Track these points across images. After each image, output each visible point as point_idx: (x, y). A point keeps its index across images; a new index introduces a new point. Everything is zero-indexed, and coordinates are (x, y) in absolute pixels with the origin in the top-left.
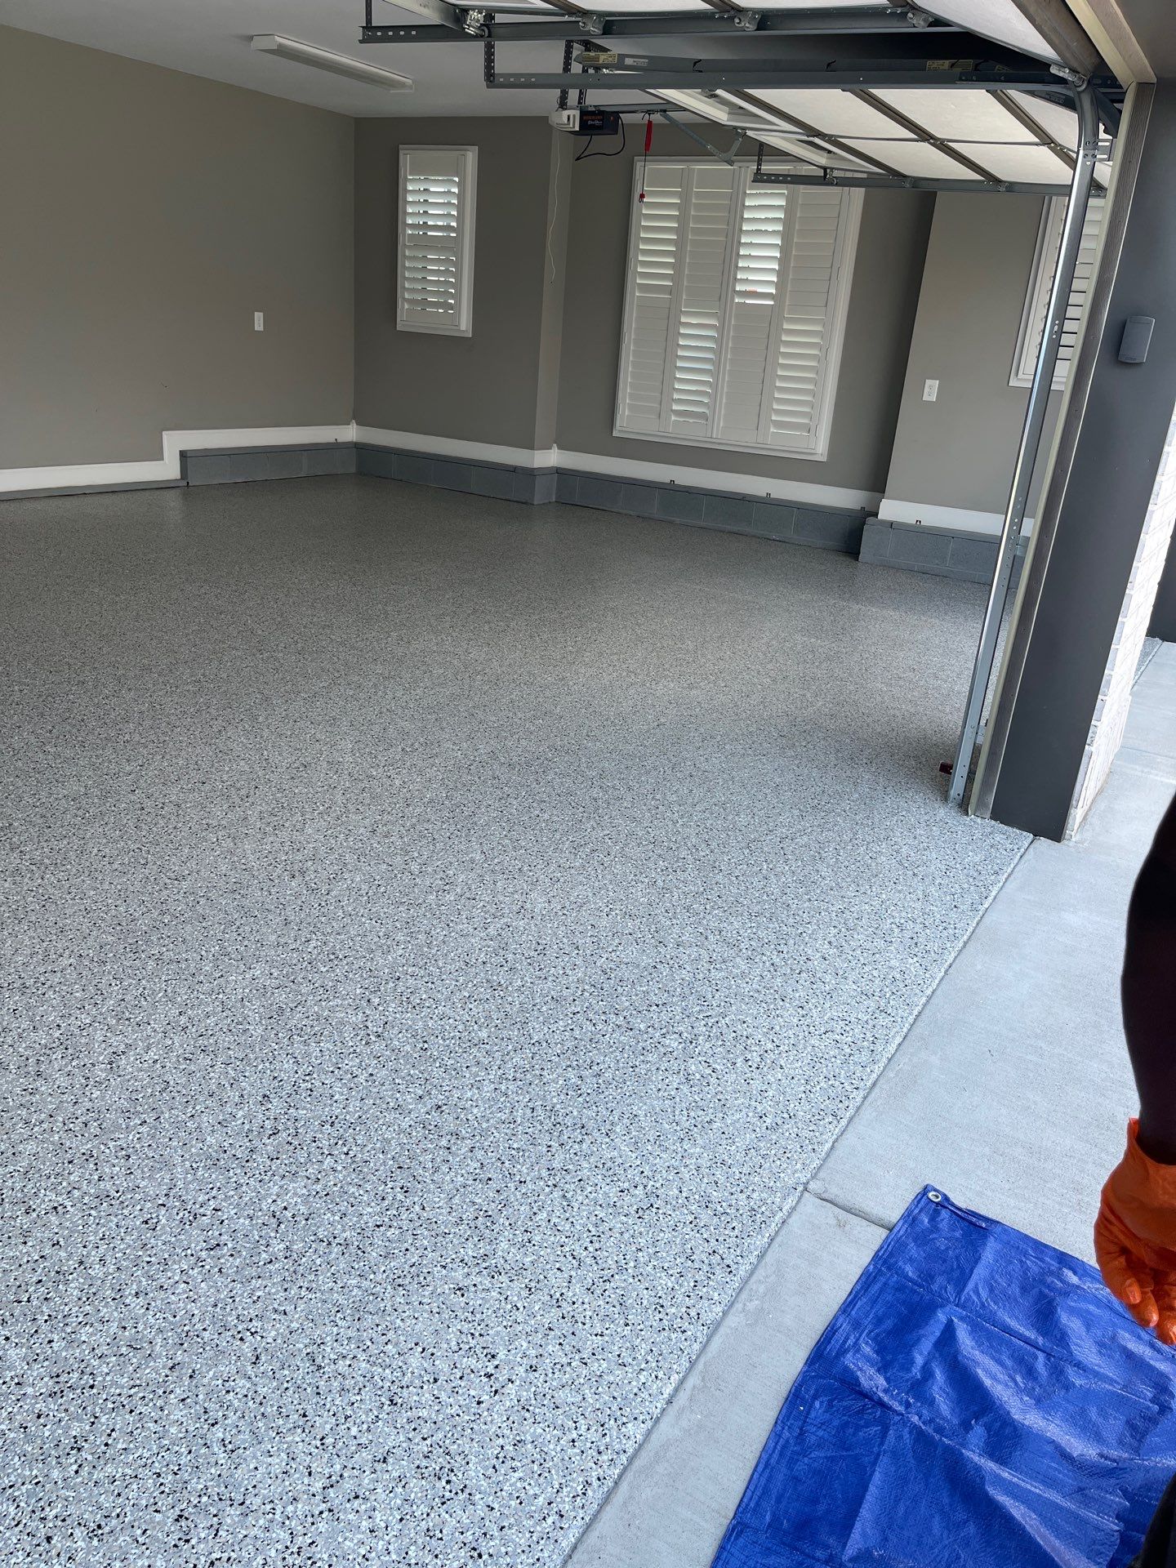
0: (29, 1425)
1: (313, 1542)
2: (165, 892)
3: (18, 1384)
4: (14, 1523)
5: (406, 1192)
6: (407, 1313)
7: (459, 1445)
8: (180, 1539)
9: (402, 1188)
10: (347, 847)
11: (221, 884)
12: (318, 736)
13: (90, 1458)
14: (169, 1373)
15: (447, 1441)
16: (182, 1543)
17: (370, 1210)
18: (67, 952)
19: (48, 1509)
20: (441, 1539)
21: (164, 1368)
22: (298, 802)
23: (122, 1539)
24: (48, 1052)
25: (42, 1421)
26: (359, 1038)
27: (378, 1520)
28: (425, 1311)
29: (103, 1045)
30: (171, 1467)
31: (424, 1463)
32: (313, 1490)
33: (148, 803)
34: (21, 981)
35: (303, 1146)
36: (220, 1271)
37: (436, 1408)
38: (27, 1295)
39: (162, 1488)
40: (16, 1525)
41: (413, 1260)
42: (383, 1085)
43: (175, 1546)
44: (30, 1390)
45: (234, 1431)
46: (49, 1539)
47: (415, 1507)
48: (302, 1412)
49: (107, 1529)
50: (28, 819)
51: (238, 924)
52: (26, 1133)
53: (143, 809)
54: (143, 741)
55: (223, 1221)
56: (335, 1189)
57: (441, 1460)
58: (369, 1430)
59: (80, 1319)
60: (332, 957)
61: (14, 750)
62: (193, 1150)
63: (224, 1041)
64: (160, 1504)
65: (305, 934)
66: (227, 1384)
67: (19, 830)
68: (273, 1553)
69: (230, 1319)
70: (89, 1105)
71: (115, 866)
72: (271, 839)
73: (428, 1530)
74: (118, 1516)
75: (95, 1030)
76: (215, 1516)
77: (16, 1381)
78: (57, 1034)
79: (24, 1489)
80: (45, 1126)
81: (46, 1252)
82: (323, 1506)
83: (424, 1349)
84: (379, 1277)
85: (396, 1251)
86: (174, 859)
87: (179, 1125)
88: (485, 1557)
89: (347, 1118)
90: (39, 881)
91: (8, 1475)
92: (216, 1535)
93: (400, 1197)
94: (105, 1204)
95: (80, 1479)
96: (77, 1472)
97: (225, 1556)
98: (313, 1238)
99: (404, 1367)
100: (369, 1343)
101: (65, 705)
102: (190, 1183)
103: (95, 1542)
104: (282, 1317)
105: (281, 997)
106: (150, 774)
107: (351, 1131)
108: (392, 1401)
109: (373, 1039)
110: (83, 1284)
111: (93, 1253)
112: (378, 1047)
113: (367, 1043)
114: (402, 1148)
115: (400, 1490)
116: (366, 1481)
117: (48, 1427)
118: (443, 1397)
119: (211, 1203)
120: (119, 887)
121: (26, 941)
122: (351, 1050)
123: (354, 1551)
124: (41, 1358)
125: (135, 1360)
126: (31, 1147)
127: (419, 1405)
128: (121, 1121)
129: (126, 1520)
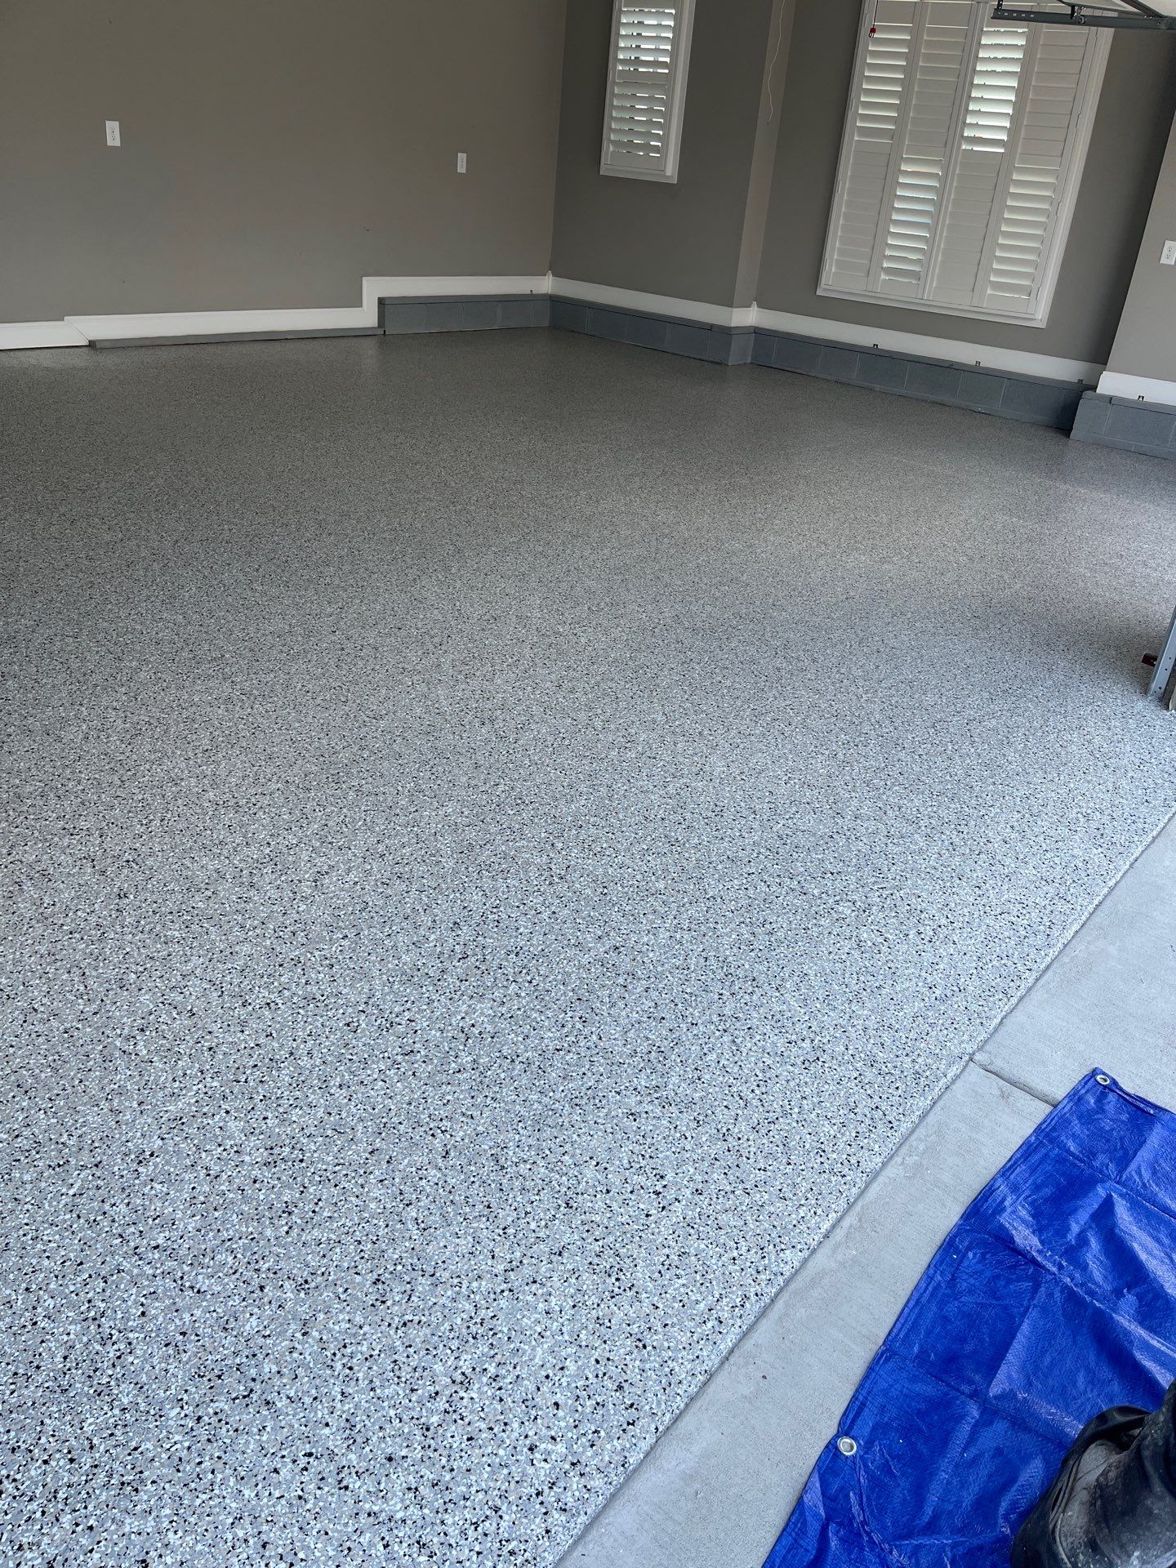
0: (246, 1188)
1: (495, 1316)
2: (364, 729)
3: (236, 1152)
4: (231, 1271)
5: (584, 1022)
6: (583, 1130)
7: (628, 1249)
8: (377, 1300)
9: (580, 1018)
10: (534, 700)
11: (416, 725)
12: (508, 591)
13: (299, 1221)
14: (369, 1156)
15: (618, 1245)
16: (378, 1303)
17: (551, 1035)
18: (275, 778)
19: (262, 1262)
20: (610, 1327)
21: (364, 1151)
22: (488, 653)
23: (325, 1294)
24: (260, 866)
25: (257, 1185)
26: (543, 878)
27: (553, 1304)
28: (601, 1130)
29: (309, 865)
30: (370, 1236)
31: (596, 1260)
32: (495, 1271)
33: (349, 645)
34: (235, 801)
35: (490, 971)
36: (414, 1074)
37: (608, 1215)
38: (245, 1076)
39: (362, 1254)
40: (234, 1273)
41: (590, 1084)
42: (565, 922)
43: (373, 1305)
44: (247, 1159)
45: (426, 1212)
46: (262, 1288)
47: (586, 1297)
48: (487, 1204)
49: (313, 1285)
50: (238, 652)
51: (431, 763)
52: (242, 935)
53: (343, 649)
54: (343, 584)
55: (416, 1031)
56: (519, 1012)
57: (611, 1260)
58: (546, 1226)
59: (291, 1102)
60: (519, 802)
61: (224, 586)
62: (390, 965)
63: (419, 870)
64: (360, 1267)
65: (494, 778)
66: (420, 1172)
67: (230, 662)
68: (459, 1321)
69: (422, 1117)
70: (296, 917)
71: (318, 701)
72: (463, 686)
73: (598, 1318)
74: (323, 1274)
75: (301, 850)
76: (409, 1283)
77: (235, 1149)
78: (267, 851)
79: (241, 1242)
80: (258, 931)
81: (261, 1041)
82: (504, 1286)
83: (598, 1163)
84: (558, 1095)
85: (574, 1074)
86: (372, 699)
87: (376, 942)
88: (649, 1348)
89: (531, 949)
90: (249, 710)
91: (227, 1230)
92: (409, 1299)
93: (579, 1026)
94: (312, 1005)
95: (290, 1239)
96: (287, 1233)
97: (416, 1319)
98: (498, 1054)
99: (580, 1177)
100: (548, 1152)
101: (270, 546)
102: (387, 994)
103: (302, 1294)
104: (469, 1121)
105: (471, 835)
106: (350, 617)
107: (535, 961)
108: (567, 1204)
109: (557, 880)
110: (293, 1072)
111: (302, 1046)
112: (562, 888)
113: (550, 884)
114: (581, 982)
115: (574, 1281)
116: (543, 1269)
117: (263, 1191)
118: (615, 1206)
119: (406, 1013)
120: (322, 721)
121: (239, 765)
122: (536, 888)
123: (531, 1328)
124: (257, 1131)
125: (339, 1142)
126: (246, 949)
127: (592, 1211)
128: (325, 934)
129: (330, 1278)
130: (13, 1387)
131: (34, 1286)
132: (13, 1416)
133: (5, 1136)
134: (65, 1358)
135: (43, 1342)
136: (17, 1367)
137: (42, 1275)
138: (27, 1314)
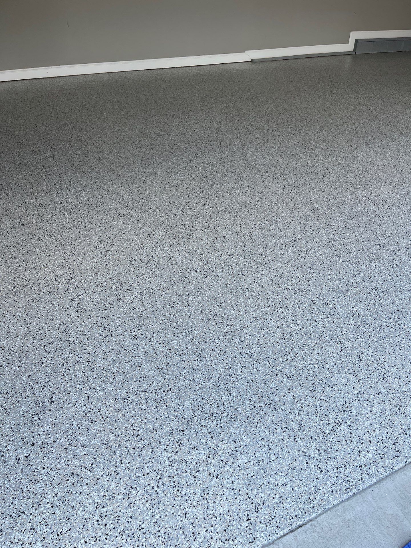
0: (275, 344)
1: (352, 407)
2: (329, 202)
3: (273, 332)
4: (268, 367)
5: (399, 319)
6: (393, 355)
7: (405, 400)
8: (313, 389)
9: (398, 317)
10: (396, 198)
11: (348, 203)
12: (391, 155)
13: (290, 358)
14: (315, 344)
15: (401, 398)
16: (313, 391)
17: (386, 320)
18: (297, 215)
19: (277, 367)
20: (394, 424)
21: (314, 342)
22: (380, 179)
23: (296, 383)
24: (289, 244)
25: (278, 344)
26: (390, 265)
27: (373, 409)
28: (400, 357)
29: (305, 246)
30: (313, 370)
31: (392, 400)
32: (354, 393)
33: (327, 171)
34: (283, 221)
35: (365, 294)
36: (333, 322)
37: (399, 387)
38: (277, 310)
39: (309, 374)
40: (269, 368)
41: (398, 341)
42: (396, 282)
43: (311, 391)
44: (276, 335)
45: (332, 367)
46: (277, 375)
47: (386, 411)
48: (354, 370)
49: (292, 379)
50: (289, 171)
51: (352, 217)
52: (281, 266)
53: (325, 173)
54: (328, 149)
55: (336, 308)
56: (374, 310)
57: (397, 402)
58: (374, 384)
59: (291, 321)
60: (384, 235)
61: (287, 147)
62: (329, 284)
63: (343, 254)
64: (308, 378)
65: (375, 225)
66: (332, 354)
67: (286, 174)
68: (339, 404)
69: (335, 336)
70: (299, 262)
71: (314, 190)
72: (368, 190)
73: (390, 419)
74: (296, 376)
75: (303, 240)
76: (324, 387)
77: (272, 331)
78: (292, 239)
79: (272, 359)
80: (286, 265)
81: (284, 300)
82: (356, 398)
83: (397, 368)
84: (385, 341)
85: (392, 336)
86: (333, 192)
87: (325, 276)
88: (407, 435)
89: (382, 289)
90: (291, 191)
91: (268, 355)
92: (323, 393)
93: (396, 319)
94: (301, 292)
95: (287, 363)
96: (286, 361)
97: (325, 399)
98: (364, 322)
99: (389, 371)
100: (379, 360)
101: (304, 134)
102: (327, 294)
103: (289, 381)
104: (351, 342)
105: (364, 245)
106: (329, 161)
107: (382, 294)
108: (384, 379)
109: (395, 266)
110: (293, 312)
111: (296, 304)
112: (397, 269)
113: (393, 267)
114: (400, 305)
115: (382, 404)
116: (371, 397)
117: (280, 346)
118: (402, 384)
119: (333, 302)
120: (315, 198)
121: (285, 209)
122: (386, 268)
123: (364, 415)
124: (280, 328)
125: (305, 337)
126: (282, 270)
127: (393, 383)
128: (308, 270)
129: (298, 378)
130: (204, 381)
131: (212, 355)
132: (204, 389)
133: (208, 311)
134: (219, 377)
135: (213, 371)
136: (206, 376)
137: (215, 352)
138: (210, 362)
